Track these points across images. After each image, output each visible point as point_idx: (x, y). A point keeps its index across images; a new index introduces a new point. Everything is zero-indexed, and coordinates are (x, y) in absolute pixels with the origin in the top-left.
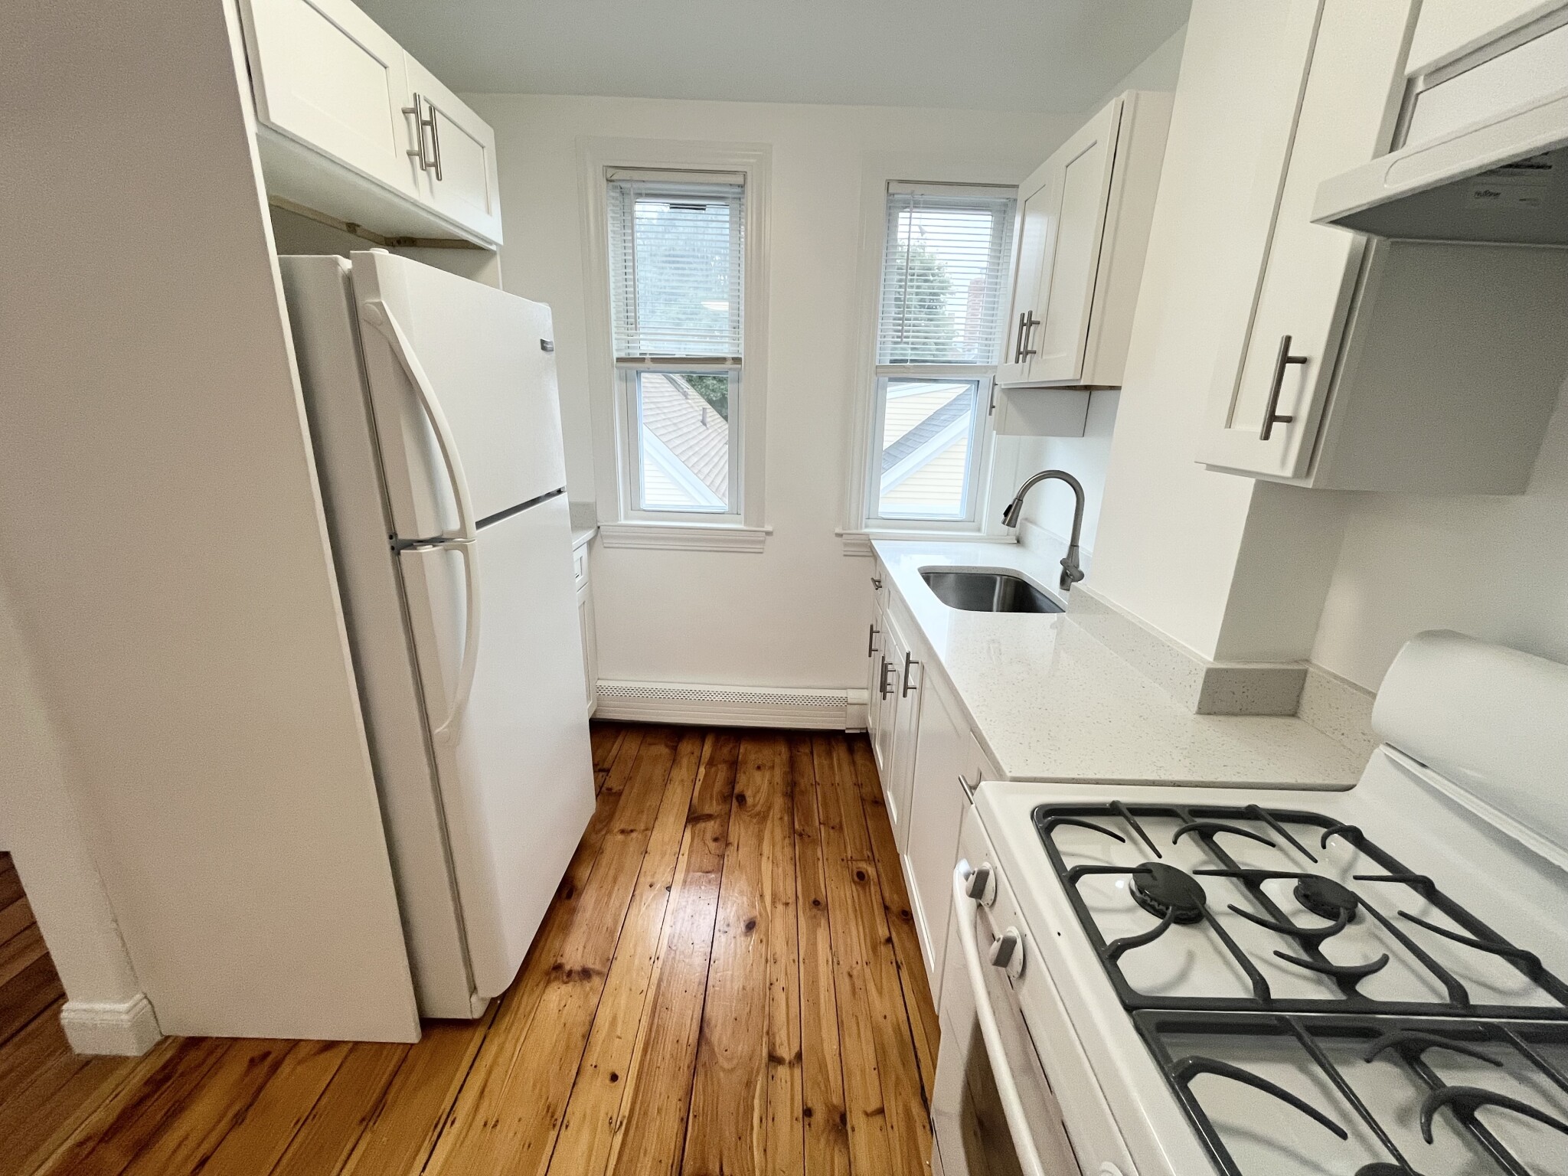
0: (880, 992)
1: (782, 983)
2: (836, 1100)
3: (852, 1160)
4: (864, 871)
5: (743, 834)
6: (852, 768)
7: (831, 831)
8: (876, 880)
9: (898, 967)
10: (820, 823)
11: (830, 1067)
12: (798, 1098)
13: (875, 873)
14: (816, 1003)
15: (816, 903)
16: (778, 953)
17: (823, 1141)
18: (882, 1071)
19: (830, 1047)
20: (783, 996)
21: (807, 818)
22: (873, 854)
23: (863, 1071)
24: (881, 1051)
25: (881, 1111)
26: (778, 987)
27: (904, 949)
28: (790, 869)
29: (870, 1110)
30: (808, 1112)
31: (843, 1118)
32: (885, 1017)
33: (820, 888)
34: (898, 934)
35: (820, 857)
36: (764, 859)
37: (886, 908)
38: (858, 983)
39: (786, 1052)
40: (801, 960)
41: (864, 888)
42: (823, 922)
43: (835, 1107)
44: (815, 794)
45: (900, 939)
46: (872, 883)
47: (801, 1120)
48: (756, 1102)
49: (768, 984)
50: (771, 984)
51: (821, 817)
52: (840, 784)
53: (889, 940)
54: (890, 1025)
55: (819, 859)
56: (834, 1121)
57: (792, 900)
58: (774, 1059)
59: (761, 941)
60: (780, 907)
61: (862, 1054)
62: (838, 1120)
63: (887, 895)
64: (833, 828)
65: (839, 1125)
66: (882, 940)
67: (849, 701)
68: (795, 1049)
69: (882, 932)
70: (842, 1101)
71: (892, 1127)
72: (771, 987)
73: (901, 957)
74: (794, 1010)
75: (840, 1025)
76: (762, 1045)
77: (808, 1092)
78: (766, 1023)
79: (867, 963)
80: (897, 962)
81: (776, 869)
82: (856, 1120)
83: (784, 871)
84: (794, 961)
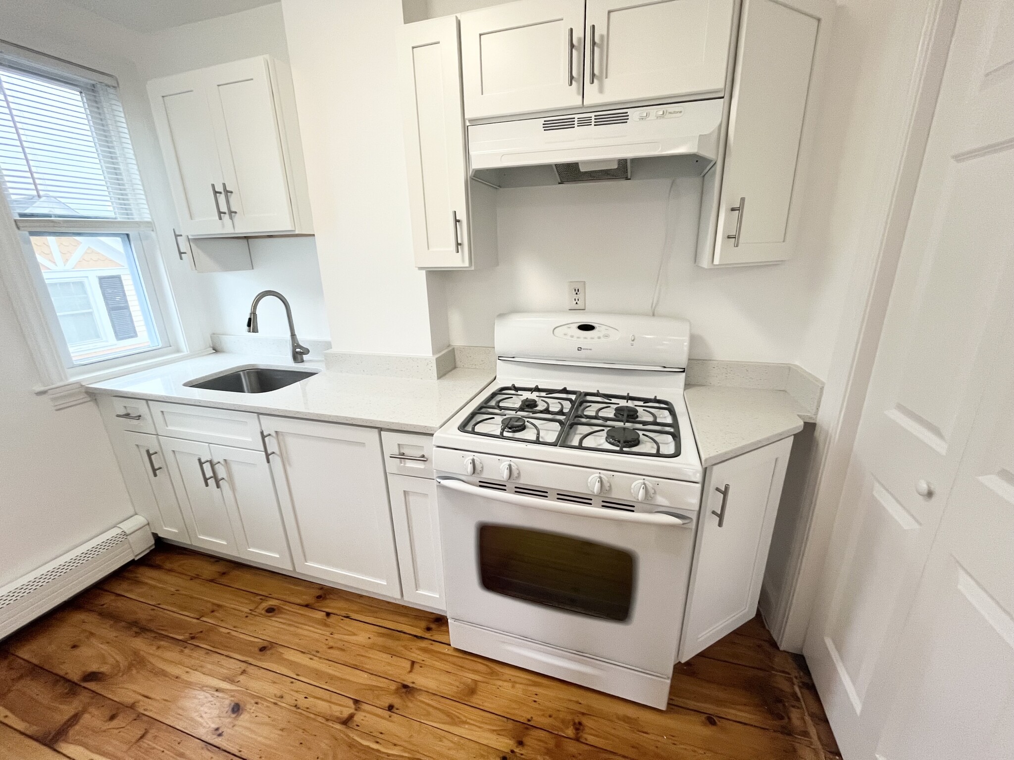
0: (354, 634)
1: (301, 697)
2: (393, 687)
3: (426, 690)
4: (268, 607)
5: (136, 687)
6: (173, 574)
7: (216, 614)
8: (282, 602)
9: (348, 617)
10: (198, 619)
11: (374, 683)
12: (379, 711)
13: (277, 601)
14: (332, 678)
15: (263, 649)
16: (276, 692)
17: (410, 705)
18: (394, 653)
19: (363, 678)
20: (310, 699)
21: (179, 626)
22: (261, 595)
23: (389, 664)
24: (385, 650)
25: (413, 663)
26: (303, 702)
27: (340, 609)
28: (216, 658)
29: (409, 669)
30: (391, 708)
31: (405, 686)
32: (369, 638)
33: (252, 642)
34: (327, 607)
35: (228, 631)
36: (185, 677)
37: (307, 606)
38: (340, 644)
39: (346, 712)
40: (295, 677)
41: (281, 613)
42: (281, 650)
43: (397, 689)
44: (165, 611)
45: (333, 608)
46: (281, 606)
47: (392, 714)
48: (365, 743)
49: (294, 709)
50: (296, 706)
51: (192, 615)
52: (178, 588)
53: (328, 614)
54: (375, 638)
55: (229, 633)
56: (403, 693)
57: (244, 666)
58: (347, 722)
59: (257, 703)
60: (242, 678)
61: (380, 661)
62: (404, 690)
63: (299, 601)
64: (213, 612)
65: (406, 690)
66: (325, 618)
67: (128, 532)
68: (351, 703)
69: (320, 615)
70: (396, 683)
71: (423, 661)
72: (298, 706)
73: (343, 613)
74: (326, 695)
75: (355, 667)
76: (332, 727)
77: (378, 703)
78: (319, 719)
79: (332, 634)
80: (345, 617)
81: (204, 670)
82: (408, 679)
83: (213, 663)
84: (292, 682)
